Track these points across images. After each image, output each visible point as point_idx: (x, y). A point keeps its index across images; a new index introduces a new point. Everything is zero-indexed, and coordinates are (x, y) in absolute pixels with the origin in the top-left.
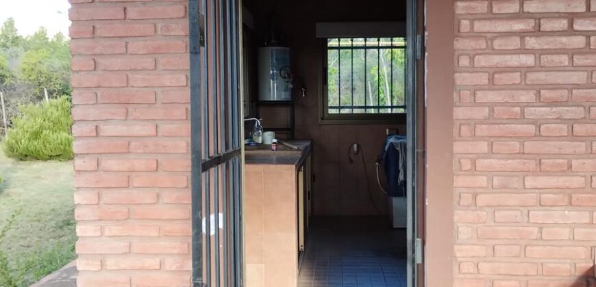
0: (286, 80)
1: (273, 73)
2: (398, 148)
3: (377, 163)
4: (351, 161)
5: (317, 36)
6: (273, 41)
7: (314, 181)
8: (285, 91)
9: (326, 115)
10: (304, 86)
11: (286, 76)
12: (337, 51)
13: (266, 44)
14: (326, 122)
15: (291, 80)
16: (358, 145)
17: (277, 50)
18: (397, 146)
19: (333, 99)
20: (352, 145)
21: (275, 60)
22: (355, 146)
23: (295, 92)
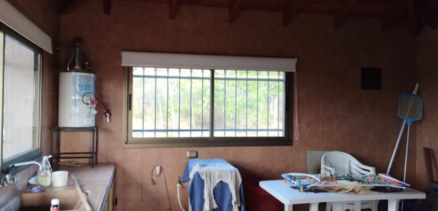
0: (89, 106)
1: (75, 99)
2: (203, 177)
3: (178, 185)
4: (154, 183)
5: (123, 65)
6: (77, 67)
7: (116, 204)
8: (87, 117)
9: (130, 139)
10: (108, 111)
11: (89, 102)
12: (142, 78)
13: (68, 69)
14: (129, 146)
15: (95, 106)
16: (161, 167)
17: (81, 76)
18: (203, 174)
19: (136, 124)
20: (155, 167)
21: (78, 87)
22: (158, 169)
23: (98, 118)
